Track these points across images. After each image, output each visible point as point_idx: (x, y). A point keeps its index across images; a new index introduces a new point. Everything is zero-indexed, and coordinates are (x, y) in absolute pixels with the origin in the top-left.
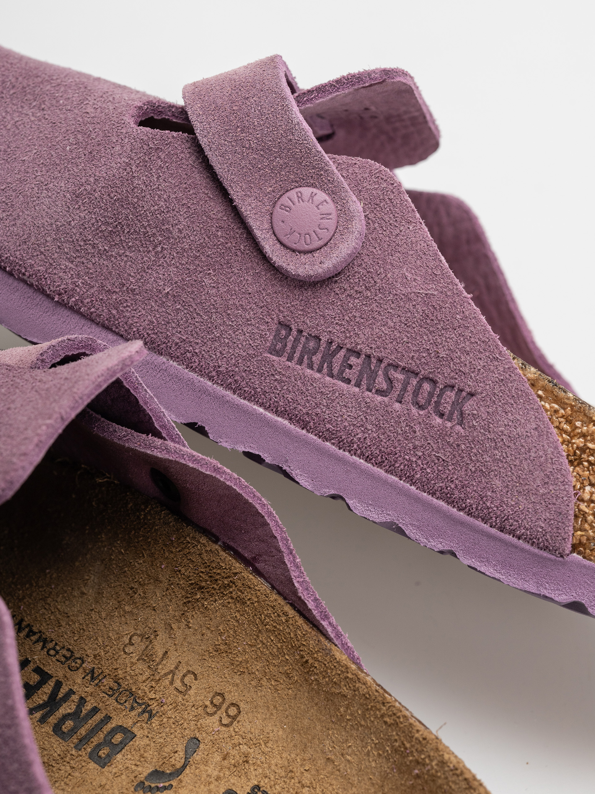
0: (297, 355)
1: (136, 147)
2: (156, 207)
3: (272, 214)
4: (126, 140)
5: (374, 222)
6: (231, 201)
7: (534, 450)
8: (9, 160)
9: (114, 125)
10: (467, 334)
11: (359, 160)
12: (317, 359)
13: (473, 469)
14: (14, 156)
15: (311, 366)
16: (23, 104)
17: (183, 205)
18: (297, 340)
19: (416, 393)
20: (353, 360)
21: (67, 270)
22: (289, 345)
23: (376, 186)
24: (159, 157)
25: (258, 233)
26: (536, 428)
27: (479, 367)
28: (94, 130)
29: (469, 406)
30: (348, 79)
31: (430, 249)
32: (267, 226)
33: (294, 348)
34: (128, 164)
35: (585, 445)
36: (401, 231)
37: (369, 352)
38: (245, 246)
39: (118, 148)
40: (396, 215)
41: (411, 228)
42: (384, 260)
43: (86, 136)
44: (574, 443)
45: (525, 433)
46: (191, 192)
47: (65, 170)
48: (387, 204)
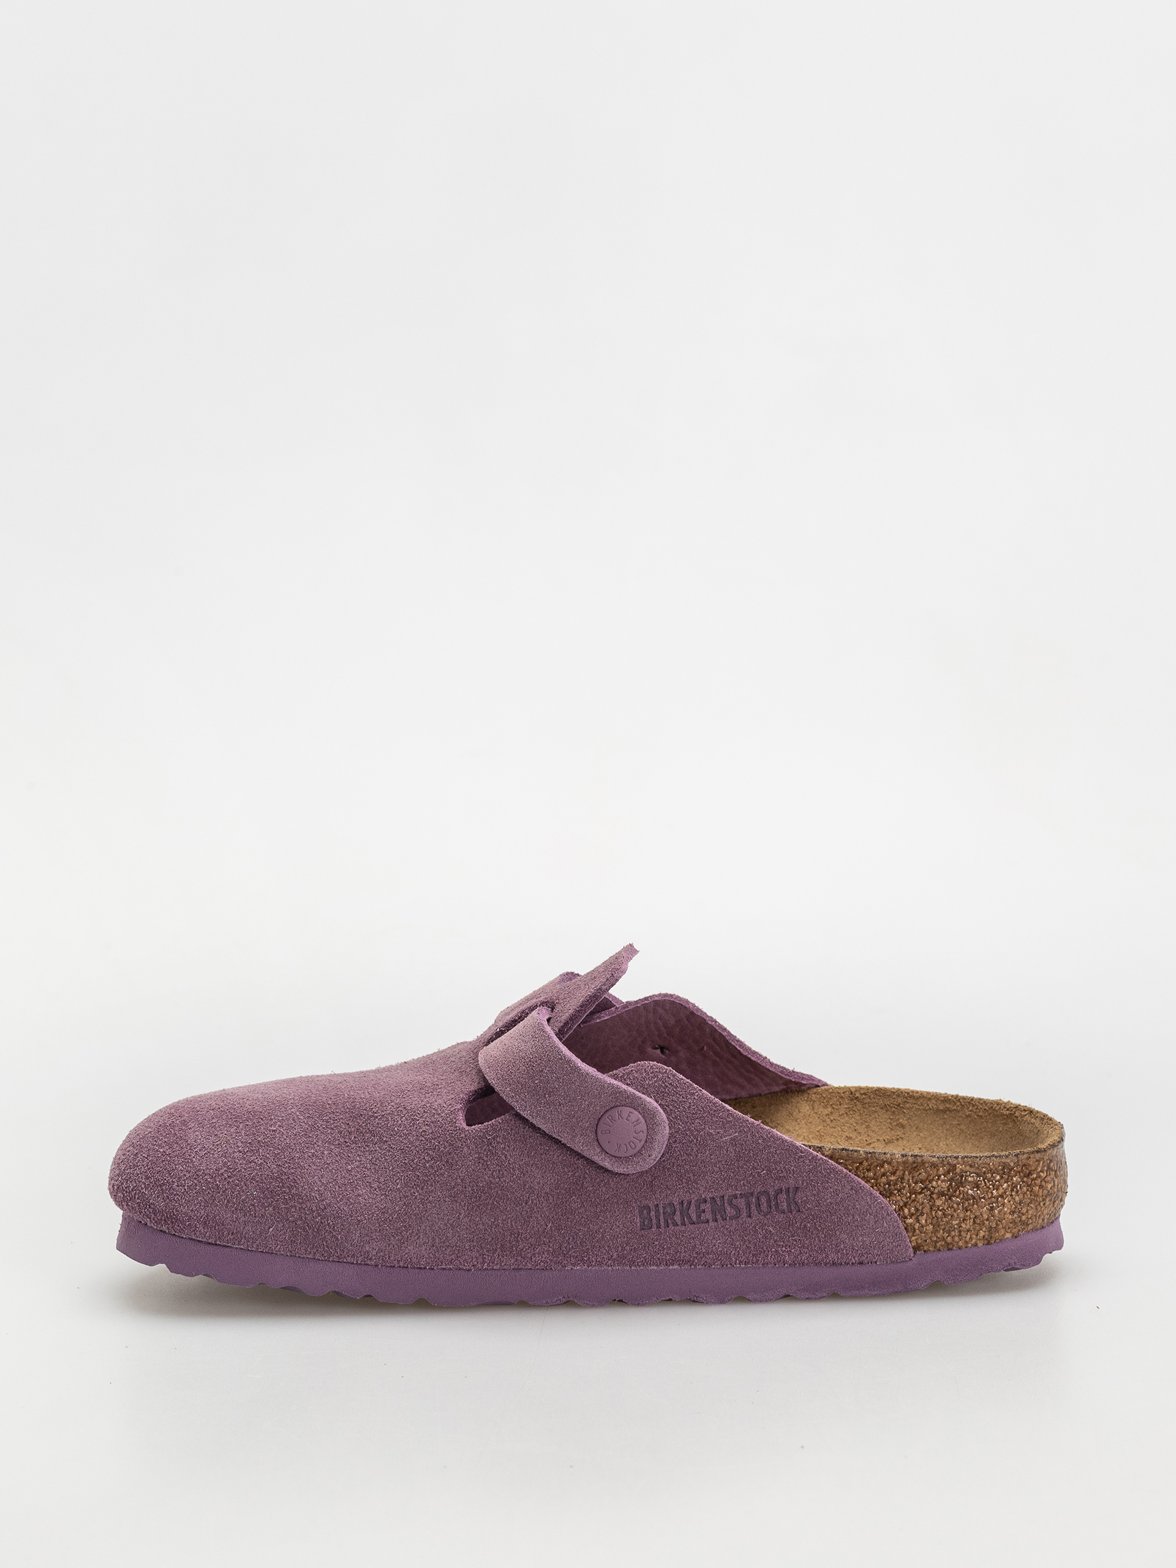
0: (662, 1223)
1: (478, 1143)
2: (515, 1177)
3: (597, 1140)
4: (469, 1142)
5: (668, 1106)
6: (564, 1145)
7: (857, 1203)
8: (387, 1193)
9: (452, 1133)
10: (772, 1150)
11: (632, 1066)
12: (677, 1218)
13: (823, 1236)
14: (389, 1189)
15: (676, 1225)
16: (366, 1144)
17: (532, 1165)
18: (657, 1211)
19: (759, 1205)
20: (703, 1207)
21: (472, 1248)
22: (654, 1218)
23: (655, 1079)
24: (498, 1143)
25: (596, 1159)
26: (851, 1188)
27: (792, 1168)
28: (439, 1143)
29: (800, 1197)
30: (588, 1000)
31: (717, 1105)
32: (598, 1150)
33: (658, 1218)
34: (479, 1158)
35: (887, 1180)
36: (690, 1103)
37: (710, 1195)
38: (589, 1169)
39: (465, 1149)
40: (681, 1093)
41: (696, 1098)
42: (689, 1130)
43: (436, 1151)
44: (880, 1182)
45: (846, 1196)
46: (533, 1153)
47: (435, 1182)
48: (670, 1088)
